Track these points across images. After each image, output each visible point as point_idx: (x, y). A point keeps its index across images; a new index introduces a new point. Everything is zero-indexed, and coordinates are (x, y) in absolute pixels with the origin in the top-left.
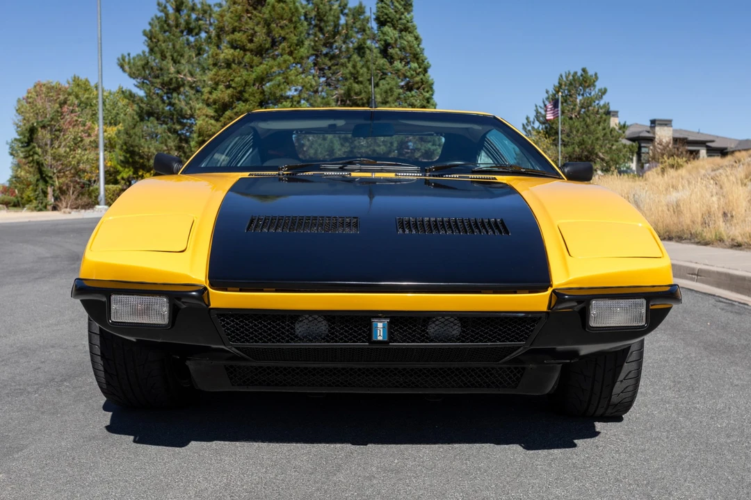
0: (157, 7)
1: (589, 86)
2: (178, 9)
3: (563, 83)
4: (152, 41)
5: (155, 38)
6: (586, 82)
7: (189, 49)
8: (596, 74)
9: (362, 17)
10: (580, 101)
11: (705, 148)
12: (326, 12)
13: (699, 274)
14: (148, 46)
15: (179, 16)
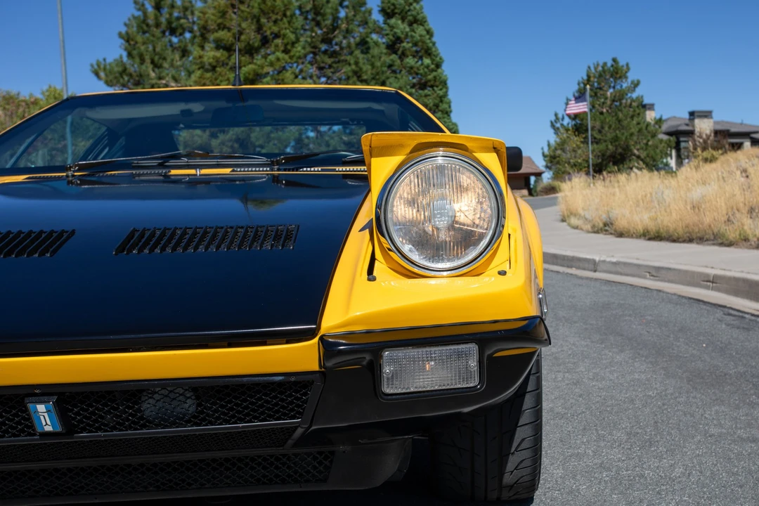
0: (133, 5)
1: (620, 77)
2: (158, 7)
3: (592, 75)
4: (130, 44)
5: (132, 40)
6: (617, 73)
7: (173, 51)
8: (627, 65)
9: (363, 9)
10: (611, 94)
11: (749, 140)
12: (323, 5)
13: (714, 281)
14: (126, 49)
15: (159, 14)
